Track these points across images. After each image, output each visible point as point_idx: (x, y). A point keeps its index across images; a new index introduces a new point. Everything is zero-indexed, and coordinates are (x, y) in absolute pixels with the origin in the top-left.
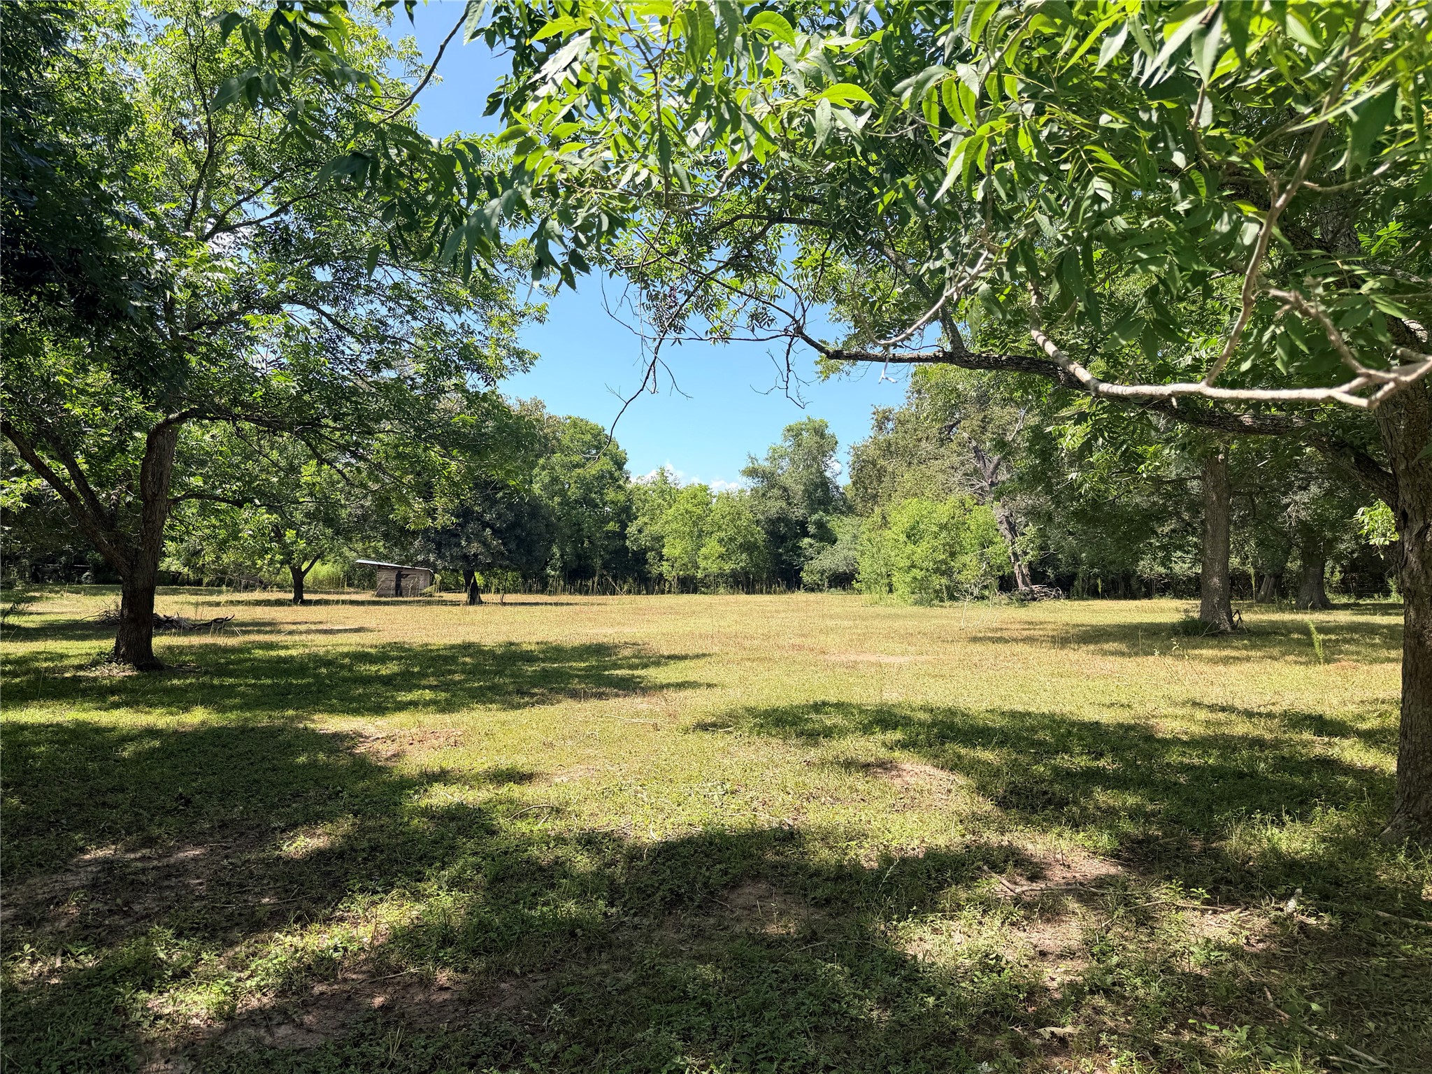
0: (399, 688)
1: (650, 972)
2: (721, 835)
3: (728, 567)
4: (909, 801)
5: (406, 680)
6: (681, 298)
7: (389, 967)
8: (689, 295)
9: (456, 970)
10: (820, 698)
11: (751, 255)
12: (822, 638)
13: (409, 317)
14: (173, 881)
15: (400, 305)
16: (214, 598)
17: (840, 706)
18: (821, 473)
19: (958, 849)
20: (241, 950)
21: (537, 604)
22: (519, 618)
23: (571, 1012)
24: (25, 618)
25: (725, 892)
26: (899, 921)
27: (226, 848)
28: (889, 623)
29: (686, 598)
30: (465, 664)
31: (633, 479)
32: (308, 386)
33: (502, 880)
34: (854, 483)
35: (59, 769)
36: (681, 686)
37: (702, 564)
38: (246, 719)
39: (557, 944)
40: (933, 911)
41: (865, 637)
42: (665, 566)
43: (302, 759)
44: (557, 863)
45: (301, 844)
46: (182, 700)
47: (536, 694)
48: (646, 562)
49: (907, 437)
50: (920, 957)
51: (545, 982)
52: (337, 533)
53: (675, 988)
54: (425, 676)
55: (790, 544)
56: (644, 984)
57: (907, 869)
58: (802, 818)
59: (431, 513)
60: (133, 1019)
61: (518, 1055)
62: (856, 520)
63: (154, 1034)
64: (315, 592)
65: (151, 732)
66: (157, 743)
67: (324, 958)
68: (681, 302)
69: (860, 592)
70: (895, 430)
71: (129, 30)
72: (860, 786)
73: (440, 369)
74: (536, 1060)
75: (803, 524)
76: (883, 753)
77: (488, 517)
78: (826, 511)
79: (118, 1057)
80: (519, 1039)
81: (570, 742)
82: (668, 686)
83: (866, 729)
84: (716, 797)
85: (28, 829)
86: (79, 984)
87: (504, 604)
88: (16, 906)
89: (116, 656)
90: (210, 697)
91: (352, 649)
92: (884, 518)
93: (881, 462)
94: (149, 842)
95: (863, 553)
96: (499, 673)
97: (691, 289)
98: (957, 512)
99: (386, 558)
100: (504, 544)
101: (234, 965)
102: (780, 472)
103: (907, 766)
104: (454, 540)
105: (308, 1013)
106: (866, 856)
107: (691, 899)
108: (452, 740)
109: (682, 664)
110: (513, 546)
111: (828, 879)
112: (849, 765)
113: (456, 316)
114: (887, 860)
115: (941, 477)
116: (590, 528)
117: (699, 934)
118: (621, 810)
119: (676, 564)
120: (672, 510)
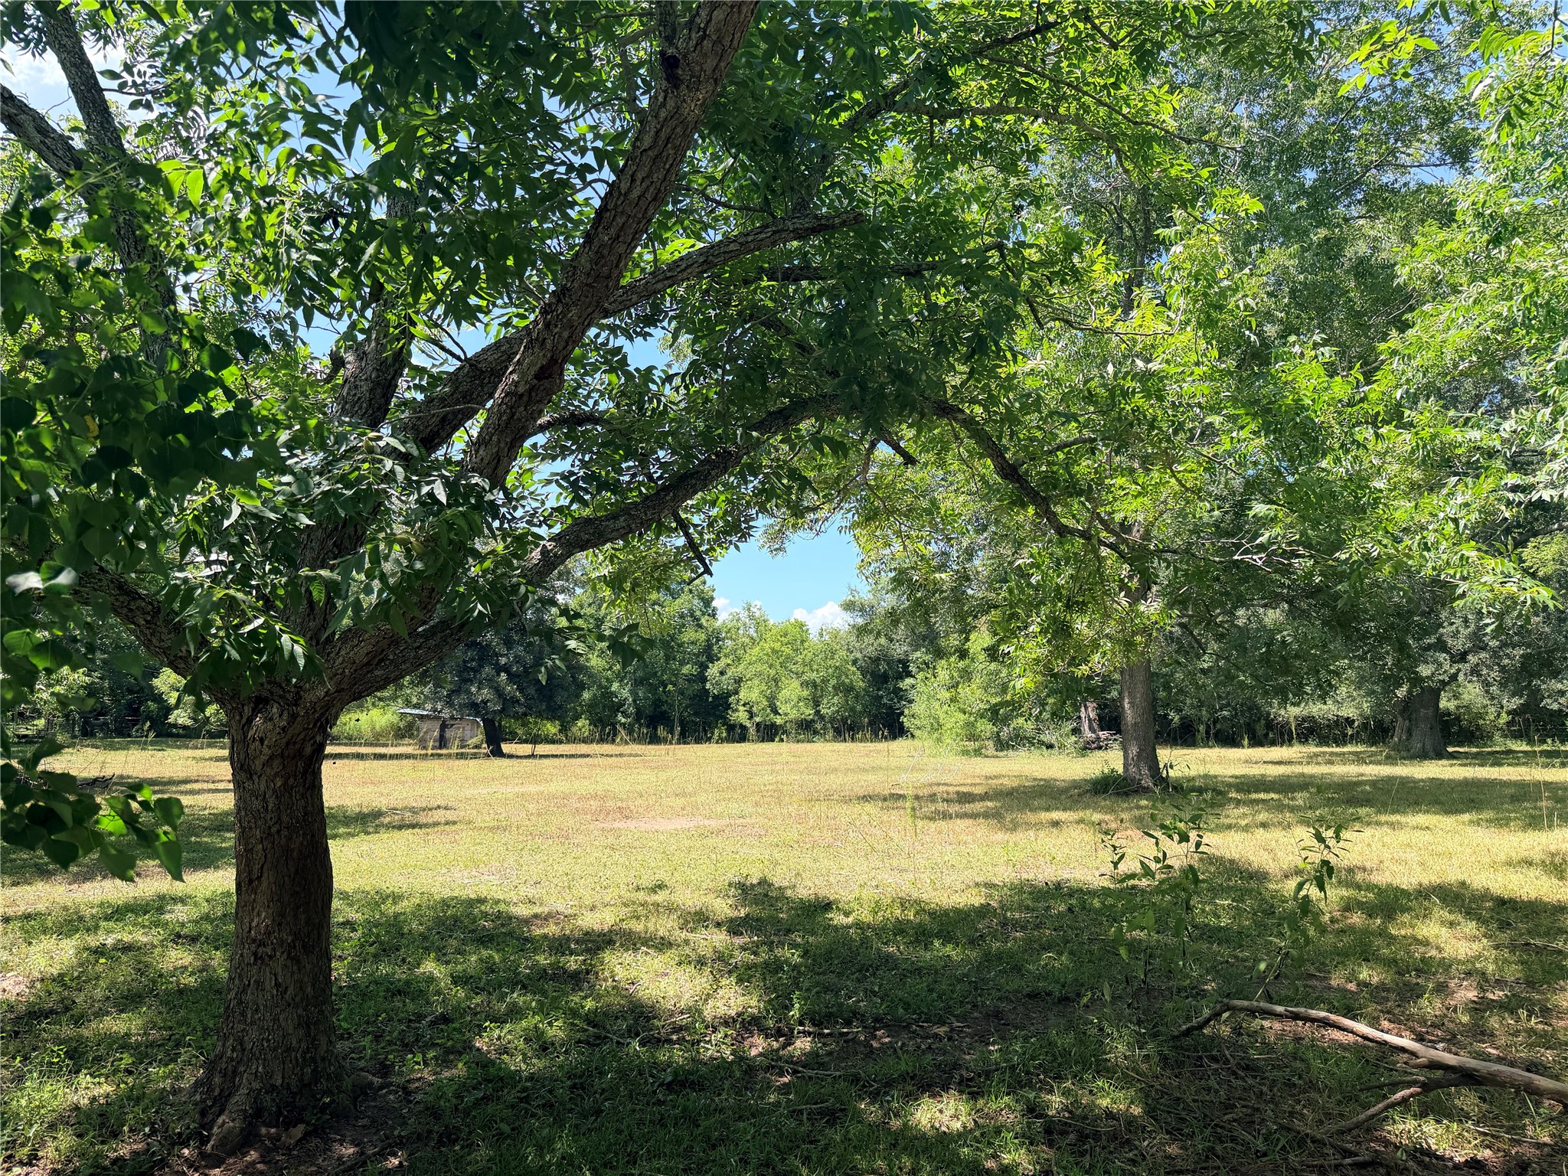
29: (765, 746)
31: (720, 617)
37: (782, 709)
42: (742, 712)
48: (728, 707)
55: (891, 685)
77: (504, 661)
87: (536, 757)
110: (532, 691)
119: (754, 709)
120: (756, 650)
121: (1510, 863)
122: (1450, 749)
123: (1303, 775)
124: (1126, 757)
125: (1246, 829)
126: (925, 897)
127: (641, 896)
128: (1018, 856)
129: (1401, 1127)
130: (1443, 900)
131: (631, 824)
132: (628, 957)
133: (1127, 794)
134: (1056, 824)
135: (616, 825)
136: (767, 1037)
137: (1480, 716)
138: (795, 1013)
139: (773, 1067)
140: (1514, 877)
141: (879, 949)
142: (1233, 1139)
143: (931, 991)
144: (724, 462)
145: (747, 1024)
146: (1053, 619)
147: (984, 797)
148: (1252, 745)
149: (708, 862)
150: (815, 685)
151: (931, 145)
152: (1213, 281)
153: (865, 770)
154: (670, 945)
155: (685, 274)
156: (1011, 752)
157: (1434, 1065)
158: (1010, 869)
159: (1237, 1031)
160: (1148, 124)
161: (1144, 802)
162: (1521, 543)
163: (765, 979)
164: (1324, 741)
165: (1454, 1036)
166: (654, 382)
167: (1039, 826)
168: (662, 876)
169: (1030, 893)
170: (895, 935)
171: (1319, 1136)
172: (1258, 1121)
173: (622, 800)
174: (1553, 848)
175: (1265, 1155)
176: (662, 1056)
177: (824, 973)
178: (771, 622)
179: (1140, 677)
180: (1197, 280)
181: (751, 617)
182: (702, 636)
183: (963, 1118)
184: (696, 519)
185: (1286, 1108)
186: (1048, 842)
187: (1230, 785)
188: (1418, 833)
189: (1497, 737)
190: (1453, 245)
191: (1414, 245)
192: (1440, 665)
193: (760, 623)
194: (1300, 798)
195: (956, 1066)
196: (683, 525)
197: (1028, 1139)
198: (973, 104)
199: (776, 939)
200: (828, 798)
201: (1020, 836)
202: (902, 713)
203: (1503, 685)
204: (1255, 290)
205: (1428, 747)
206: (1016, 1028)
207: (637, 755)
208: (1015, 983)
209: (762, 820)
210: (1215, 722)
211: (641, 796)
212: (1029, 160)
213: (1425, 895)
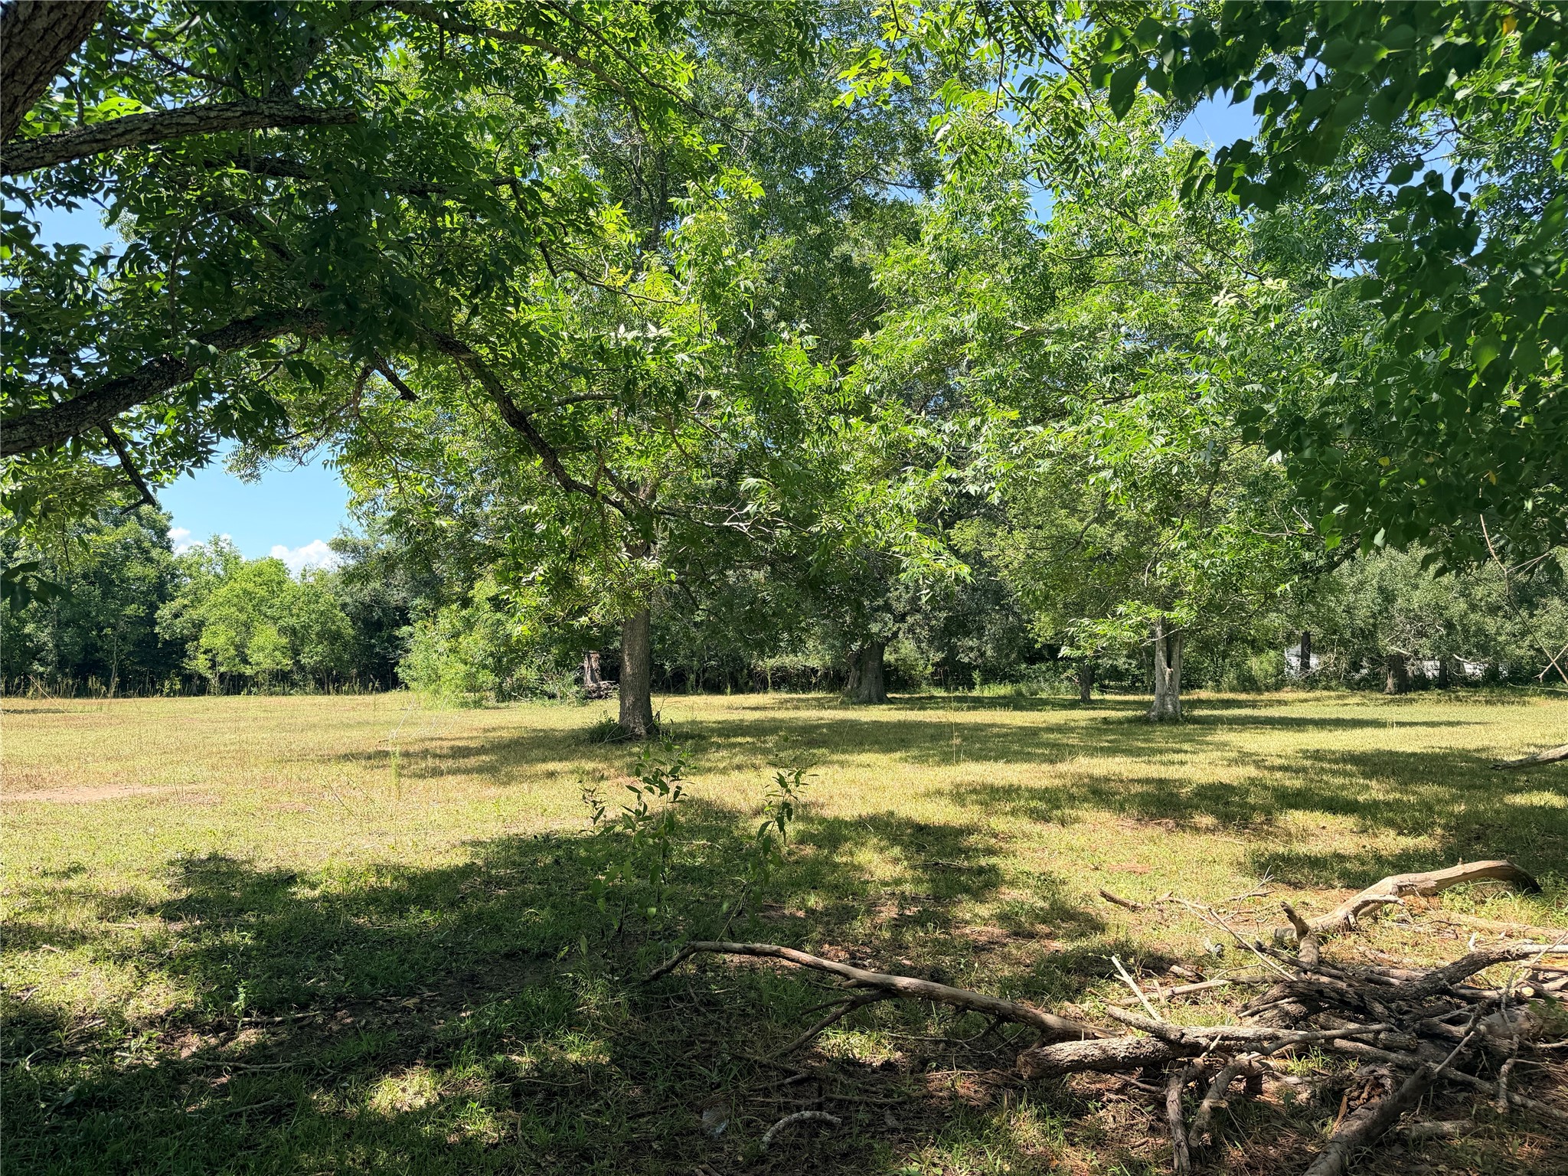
31: (176, 549)
37: (253, 658)
55: (385, 634)
75: (402, 610)
116: (99, 610)
119: (219, 659)
120: (223, 591)
121: (927, 795)
122: (889, 696)
123: (774, 720)
124: (622, 705)
125: (724, 771)
126: (404, 861)
127: (49, 883)
128: (509, 810)
129: (833, 1041)
130: (876, 828)
131: (42, 796)
132: (23, 958)
133: (621, 742)
134: (551, 775)
135: (21, 797)
136: (203, 1033)
137: (913, 667)
138: (240, 1002)
139: (208, 1067)
140: (929, 806)
141: (347, 923)
142: (692, 1076)
143: (402, 961)
144: (171, 371)
145: (179, 1021)
146: (555, 571)
147: (481, 751)
148: (733, 693)
149: (143, 837)
150: (294, 632)
151: (441, 58)
152: (718, 258)
153: (349, 726)
154: (84, 939)
155: (122, 140)
156: (512, 703)
157: (862, 984)
158: (500, 824)
159: (702, 969)
160: (664, 88)
161: (636, 750)
162: (948, 525)
163: (206, 968)
164: (793, 689)
165: (879, 952)
166: (81, 264)
167: (533, 778)
168: (79, 856)
169: (518, 848)
170: (368, 905)
171: (765, 1061)
172: (714, 1054)
173: (32, 767)
174: (958, 780)
175: (719, 1086)
176: (62, 1073)
177: (280, 955)
178: (243, 559)
179: (640, 629)
180: (704, 254)
181: (220, 553)
182: (151, 572)
183: (427, 1095)
184: (136, 436)
185: (739, 1038)
186: (542, 794)
187: (712, 730)
188: (861, 770)
189: (924, 686)
190: (917, 261)
191: (887, 255)
192: (886, 624)
193: (229, 560)
194: (771, 741)
195: (424, 1039)
196: (117, 443)
197: (494, 1104)
198: (488, 24)
199: (223, 921)
200: (302, 757)
201: (513, 790)
202: (397, 663)
203: (930, 642)
204: (756, 274)
205: (873, 693)
206: (491, 990)
207: (57, 711)
208: (497, 944)
209: (219, 786)
210: (704, 671)
211: (59, 760)
212: (545, 97)
213: (862, 825)
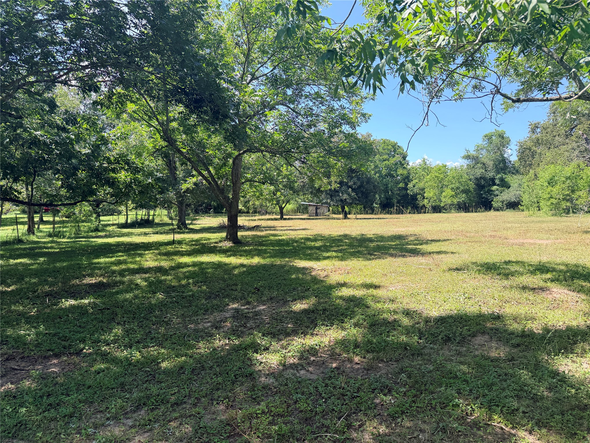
0: (324, 251)
1: (440, 366)
2: (466, 315)
3: (455, 201)
4: (556, 305)
5: (326, 248)
6: (440, 82)
7: (336, 353)
8: (444, 81)
9: (361, 357)
10: (507, 259)
11: (473, 59)
12: (505, 232)
13: (320, 105)
14: (258, 317)
15: (317, 100)
16: (253, 218)
17: (517, 262)
18: (502, 155)
19: (583, 327)
20: (284, 342)
21: (370, 219)
22: (364, 224)
23: (409, 377)
24: (195, 226)
25: (470, 338)
26: (555, 356)
27: (273, 306)
28: (539, 225)
29: (436, 215)
30: (346, 242)
31: (411, 164)
32: (287, 136)
33: (374, 325)
34: (519, 159)
35: (216, 277)
36: (439, 253)
37: (443, 200)
38: (273, 262)
39: (400, 351)
40: (572, 353)
41: (528, 231)
42: (426, 201)
43: (293, 276)
44: (395, 321)
45: (299, 306)
46: (249, 254)
47: (376, 255)
48: (417, 199)
49: (548, 135)
50: (566, 372)
51: (396, 365)
52: (294, 192)
53: (451, 373)
54: (332, 247)
55: (486, 189)
56: (438, 370)
57: (557, 334)
58: (502, 310)
59: (330, 183)
60: (254, 363)
61: (390, 391)
62: (520, 177)
63: (260, 368)
64: (287, 215)
65: (242, 265)
66: (245, 269)
67: (312, 348)
68: (439, 85)
69: (523, 210)
70: (541, 132)
71: (221, 8)
72: (531, 298)
73: (334, 125)
74: (397, 394)
75: (493, 180)
76: (542, 284)
77: (350, 184)
78: (504, 173)
79: (251, 375)
80: (390, 385)
81: (393, 274)
82: (433, 253)
83: (533, 273)
84: (461, 300)
85: (210, 297)
86: (236, 349)
87: (358, 219)
88: (211, 322)
89: (227, 239)
90: (260, 253)
91: (304, 236)
92: (536, 175)
93: (534, 148)
94: (248, 303)
95: (524, 193)
96: (360, 246)
97: (445, 78)
98: (576, 170)
99: (312, 201)
100: (357, 194)
101: (283, 347)
102: (481, 156)
103: (555, 290)
104: (337, 194)
105: (310, 367)
106: (536, 327)
107: (455, 340)
108: (346, 271)
109: (438, 244)
110: (360, 195)
111: (518, 336)
112: (524, 288)
113: (338, 102)
114: (547, 330)
115: (566, 154)
116: (391, 186)
117: (459, 354)
118: (419, 302)
119: (431, 200)
150: (455, 190)
178: (433, 165)
182: (405, 172)
202: (492, 200)
